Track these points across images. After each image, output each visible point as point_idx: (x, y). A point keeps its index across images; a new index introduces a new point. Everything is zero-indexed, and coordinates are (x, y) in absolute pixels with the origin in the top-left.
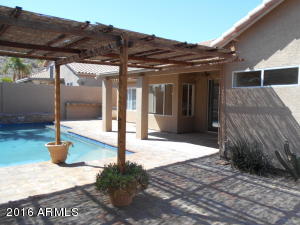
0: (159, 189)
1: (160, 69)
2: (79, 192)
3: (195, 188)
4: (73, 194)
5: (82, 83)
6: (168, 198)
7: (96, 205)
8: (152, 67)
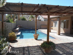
0: (60, 50)
1: (64, 15)
2: (38, 47)
3: (72, 52)
4: (37, 47)
5: (45, 20)
6: (62, 53)
7: (41, 51)
8: (61, 15)
